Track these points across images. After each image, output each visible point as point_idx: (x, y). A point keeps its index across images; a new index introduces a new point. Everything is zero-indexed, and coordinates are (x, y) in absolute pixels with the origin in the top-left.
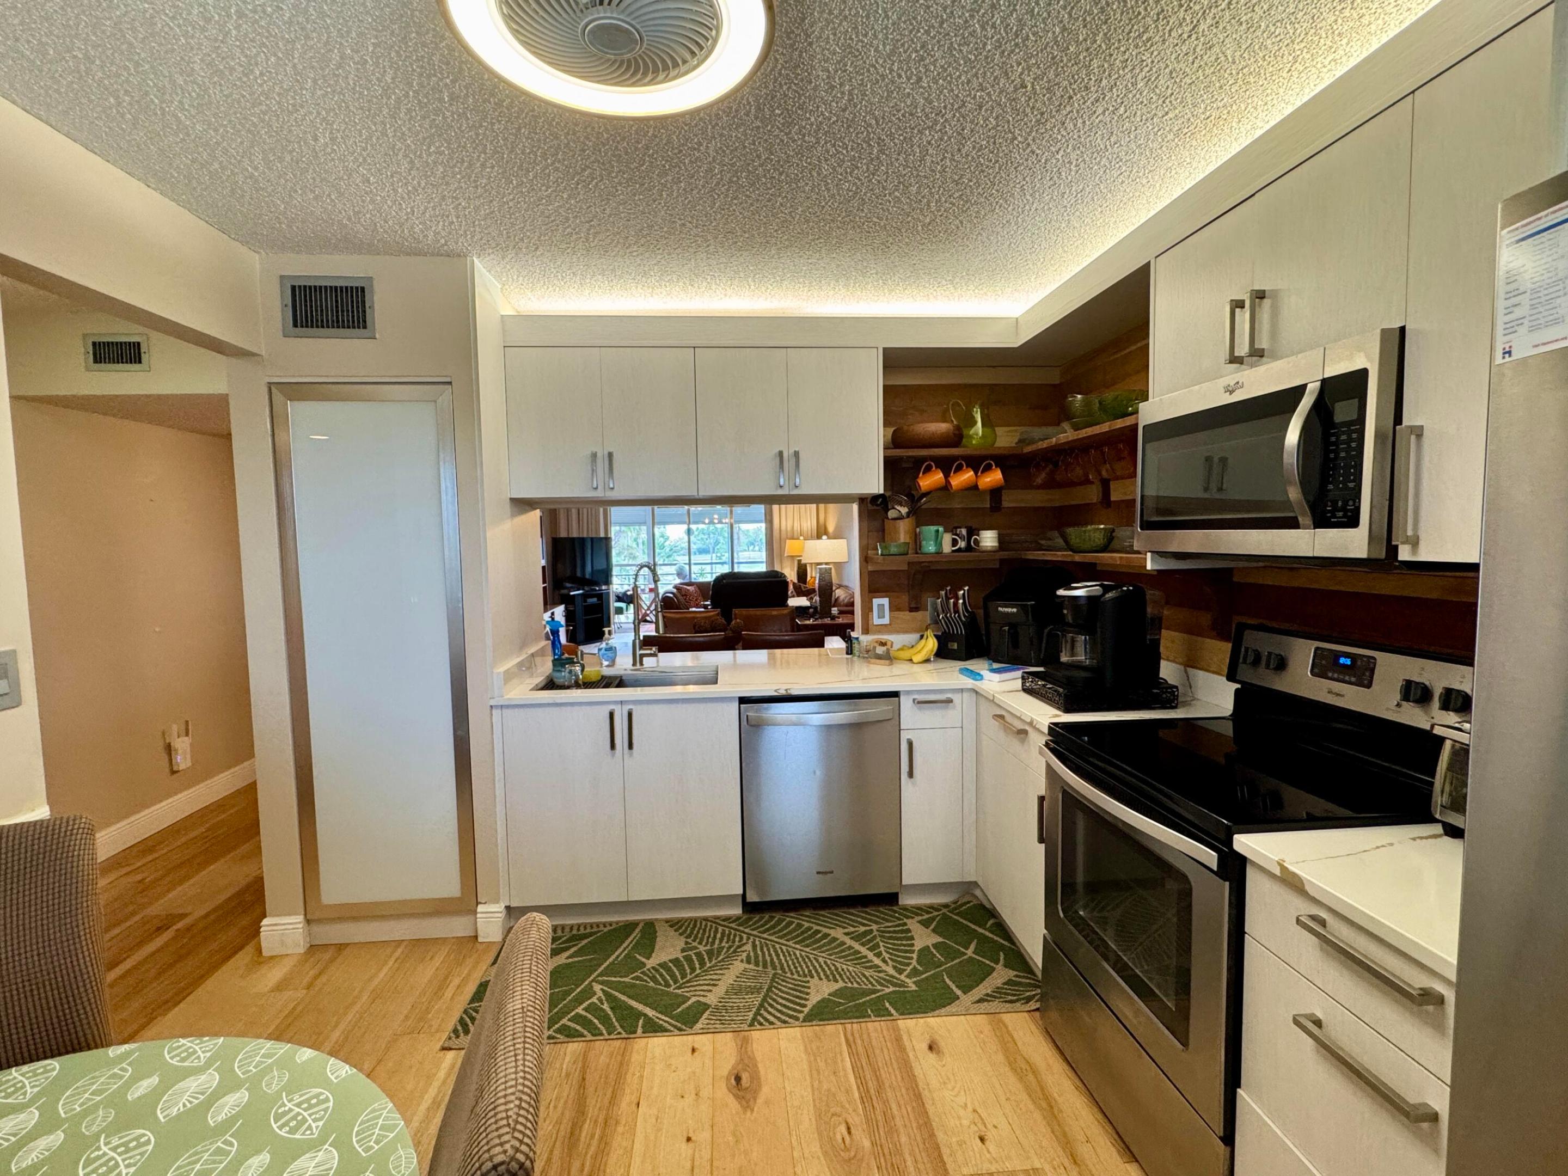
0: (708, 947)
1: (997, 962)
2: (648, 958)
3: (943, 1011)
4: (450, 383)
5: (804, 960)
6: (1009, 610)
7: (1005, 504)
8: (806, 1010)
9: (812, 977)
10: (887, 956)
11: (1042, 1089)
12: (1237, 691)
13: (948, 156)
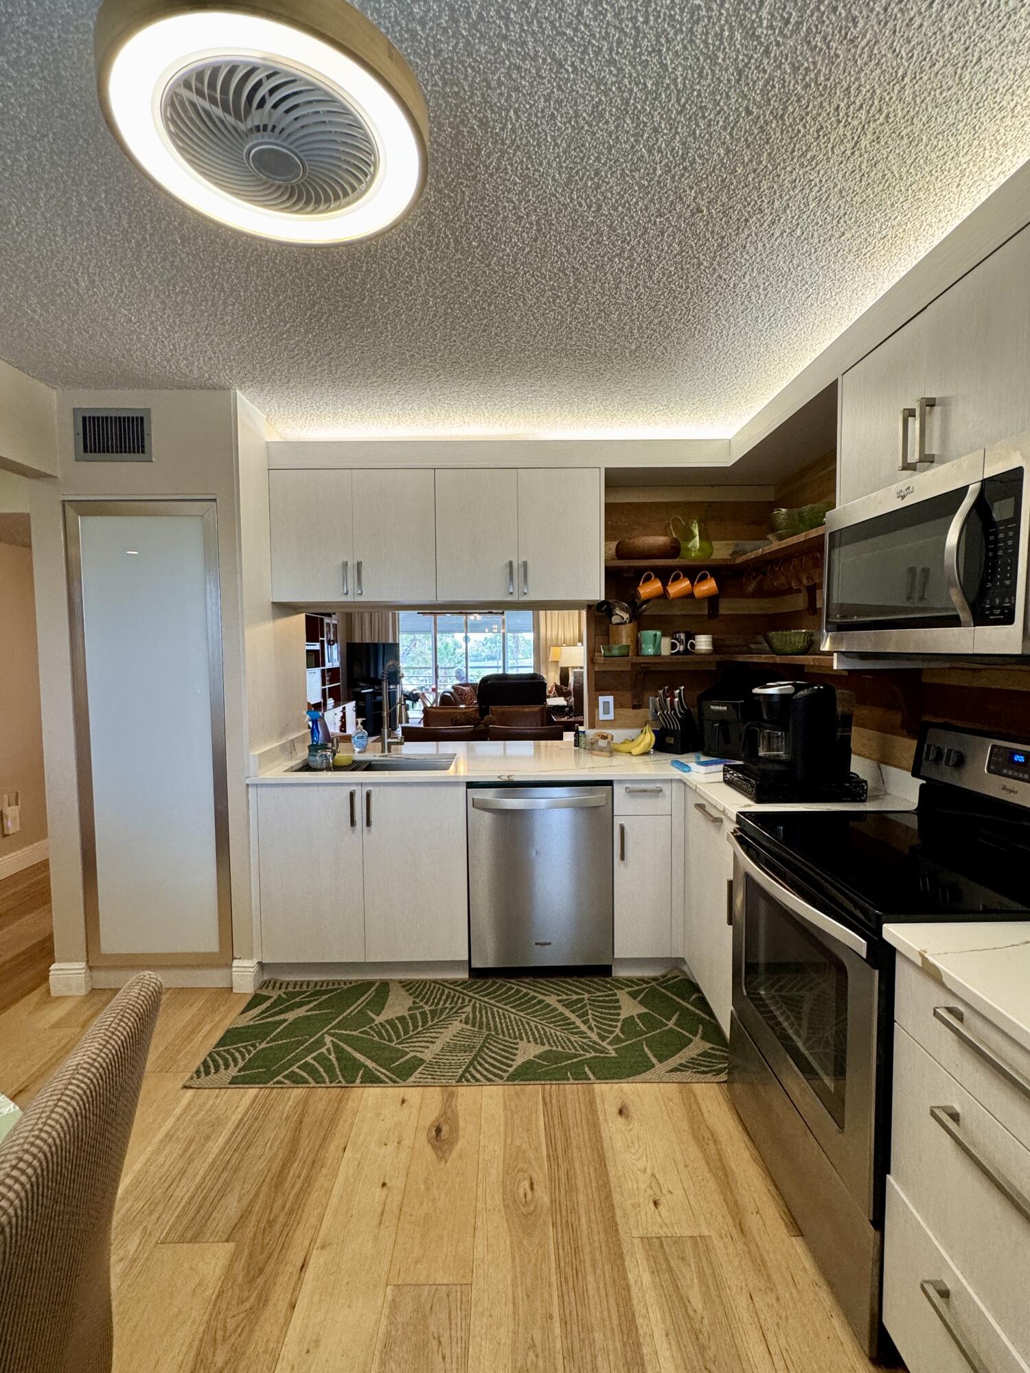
0: (433, 1008)
1: (695, 1035)
2: (378, 1015)
3: (639, 1078)
4: (215, 500)
5: (517, 1023)
7: (722, 611)
8: (511, 1070)
9: (522, 1040)
10: (593, 1023)
11: (721, 1160)
12: (922, 786)
13: (641, 282)
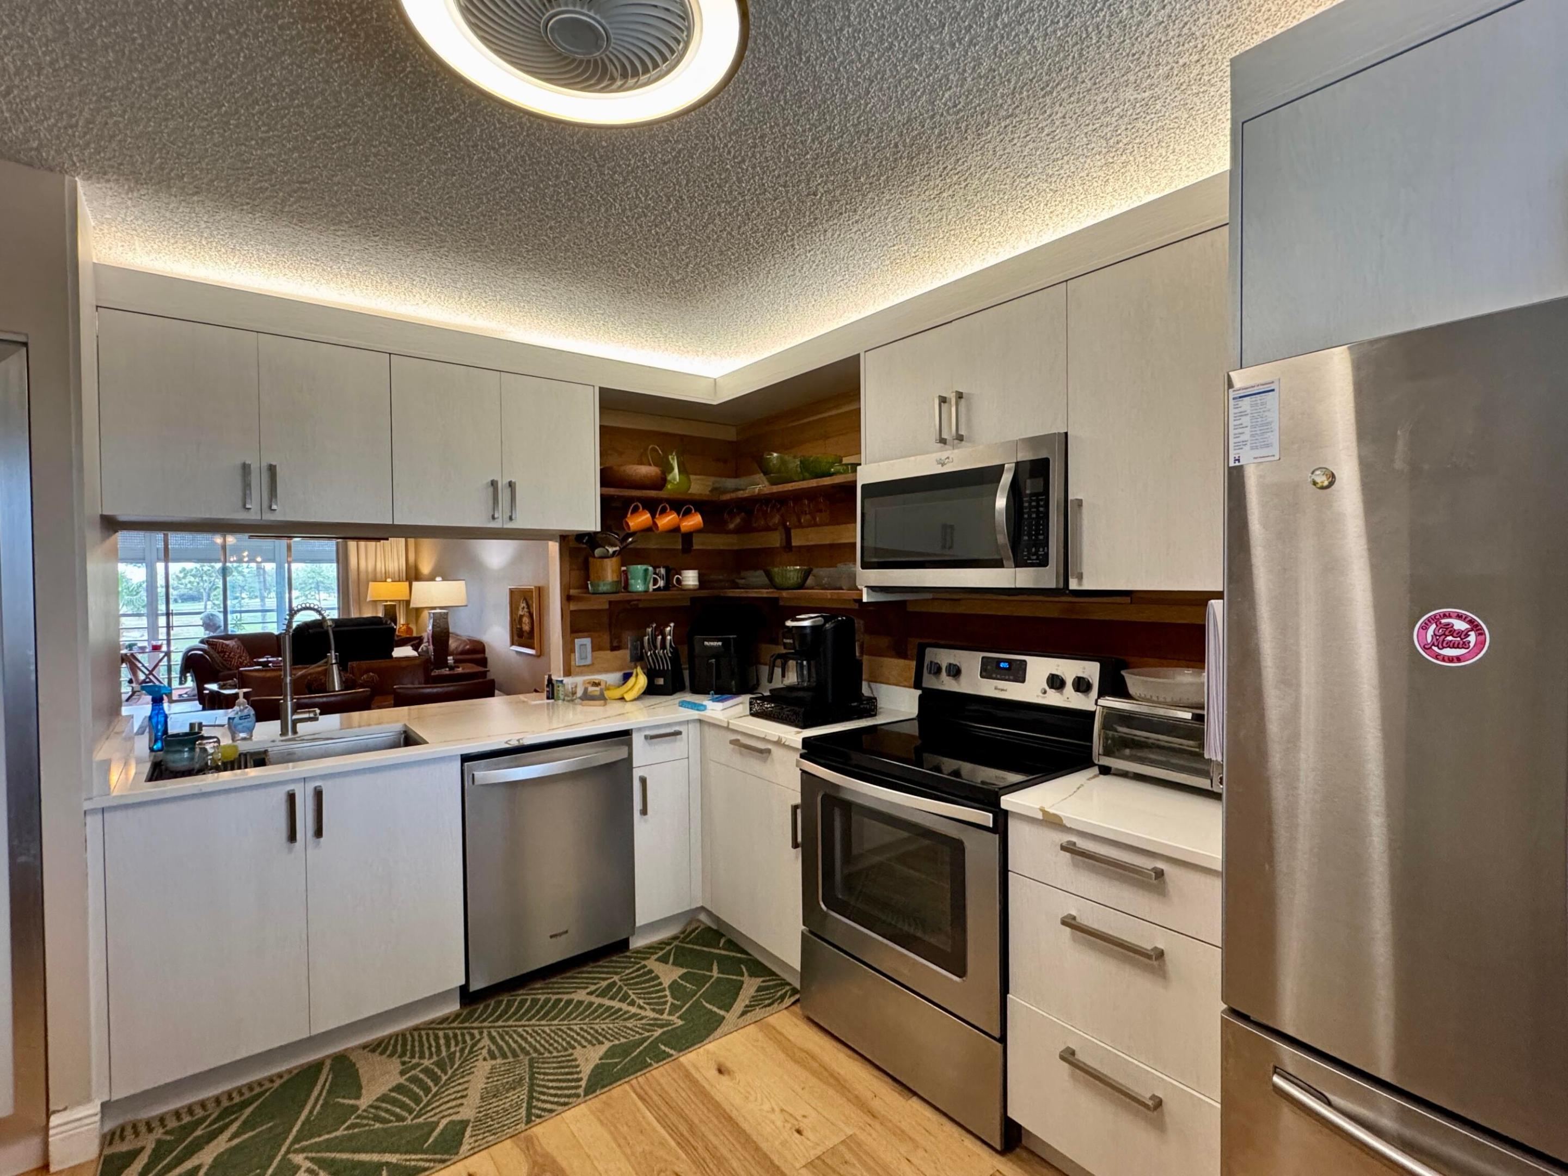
0: (435, 1058)
1: (742, 975)
2: (358, 1097)
3: (711, 1037)
4: (25, 344)
5: (556, 1034)
6: (715, 644)
7: (695, 547)
8: (583, 1083)
9: (574, 1048)
10: (641, 1002)
11: (826, 1070)
12: (920, 697)
